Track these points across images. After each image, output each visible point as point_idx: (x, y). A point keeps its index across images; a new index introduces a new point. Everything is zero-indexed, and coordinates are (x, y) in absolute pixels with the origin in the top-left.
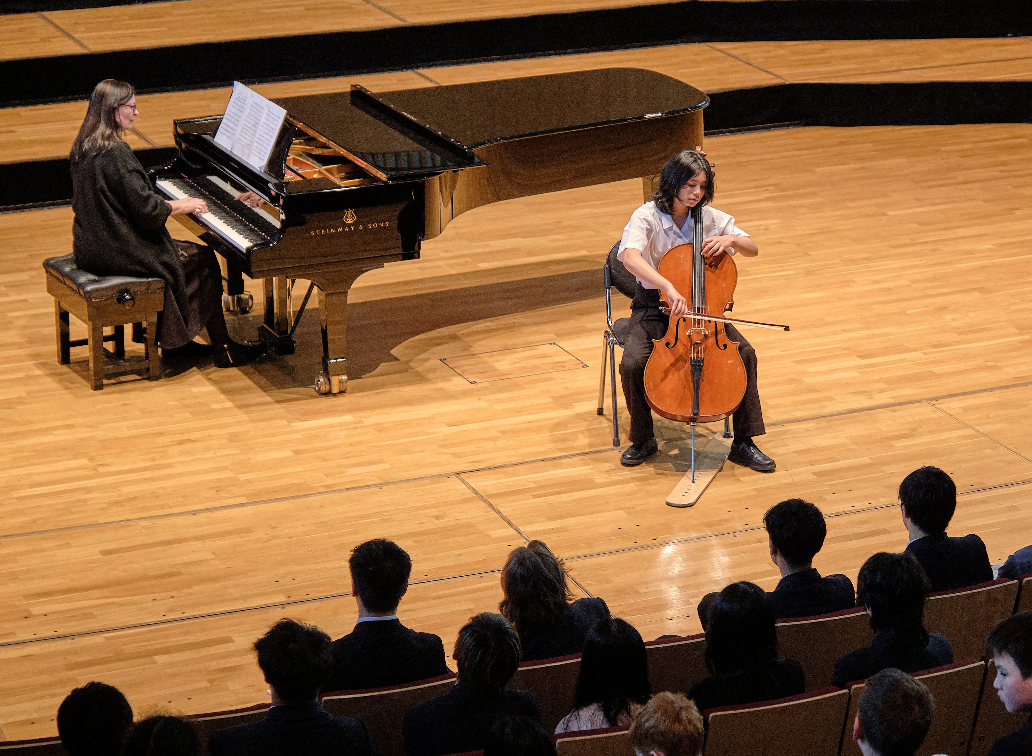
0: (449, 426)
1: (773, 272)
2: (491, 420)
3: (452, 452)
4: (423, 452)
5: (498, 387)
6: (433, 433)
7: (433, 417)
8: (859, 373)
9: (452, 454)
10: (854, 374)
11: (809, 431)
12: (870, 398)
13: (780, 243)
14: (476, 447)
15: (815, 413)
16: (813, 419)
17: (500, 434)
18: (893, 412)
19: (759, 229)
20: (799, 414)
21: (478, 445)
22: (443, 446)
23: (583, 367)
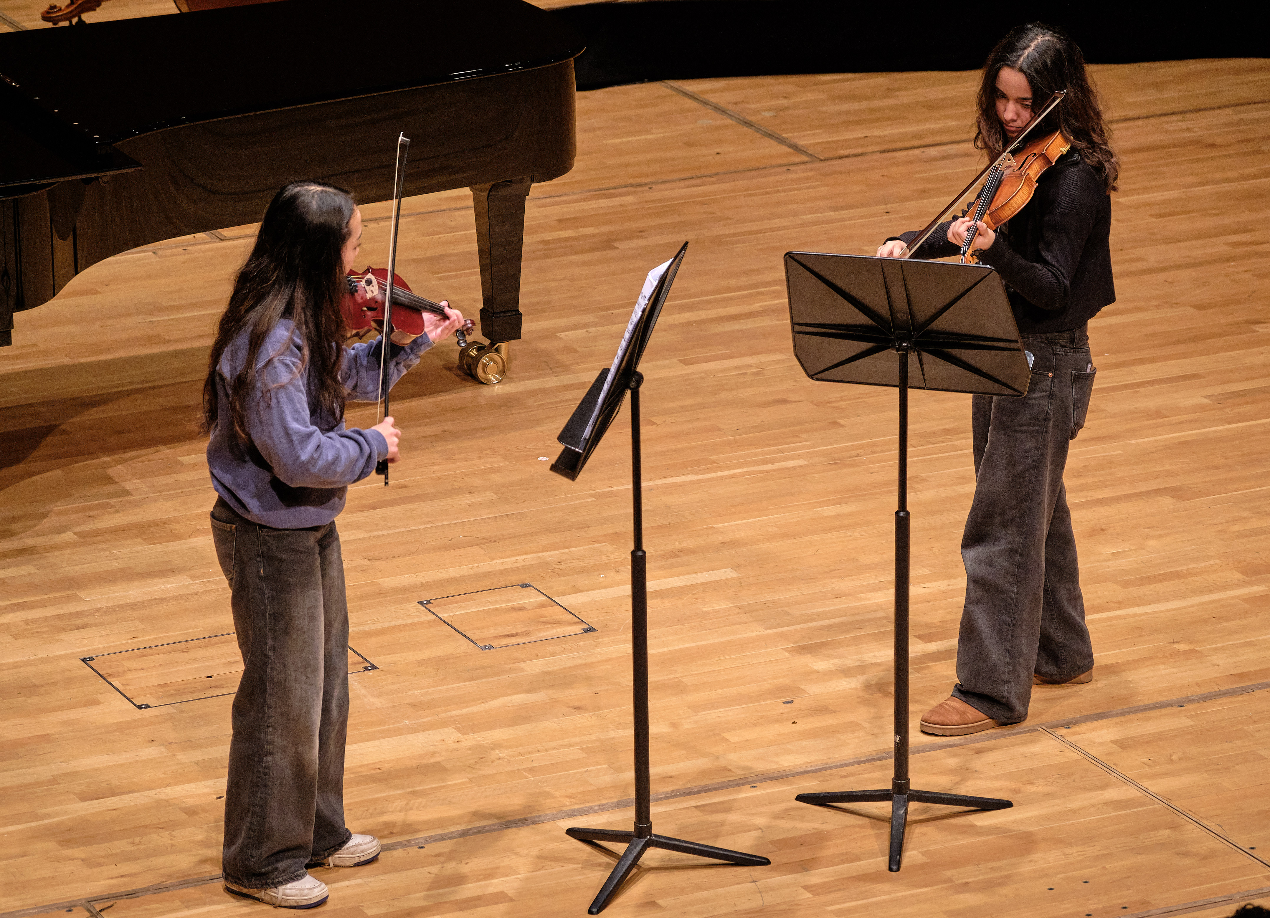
0: (83, 799)
1: (765, 462)
2: (169, 785)
3: (83, 856)
4: (25, 856)
5: (191, 714)
6: (49, 816)
7: (54, 781)
9: (83, 860)
13: (784, 401)
14: (133, 843)
17: (183, 816)
19: (745, 374)
21: (137, 840)
22: (67, 842)
23: (366, 669)
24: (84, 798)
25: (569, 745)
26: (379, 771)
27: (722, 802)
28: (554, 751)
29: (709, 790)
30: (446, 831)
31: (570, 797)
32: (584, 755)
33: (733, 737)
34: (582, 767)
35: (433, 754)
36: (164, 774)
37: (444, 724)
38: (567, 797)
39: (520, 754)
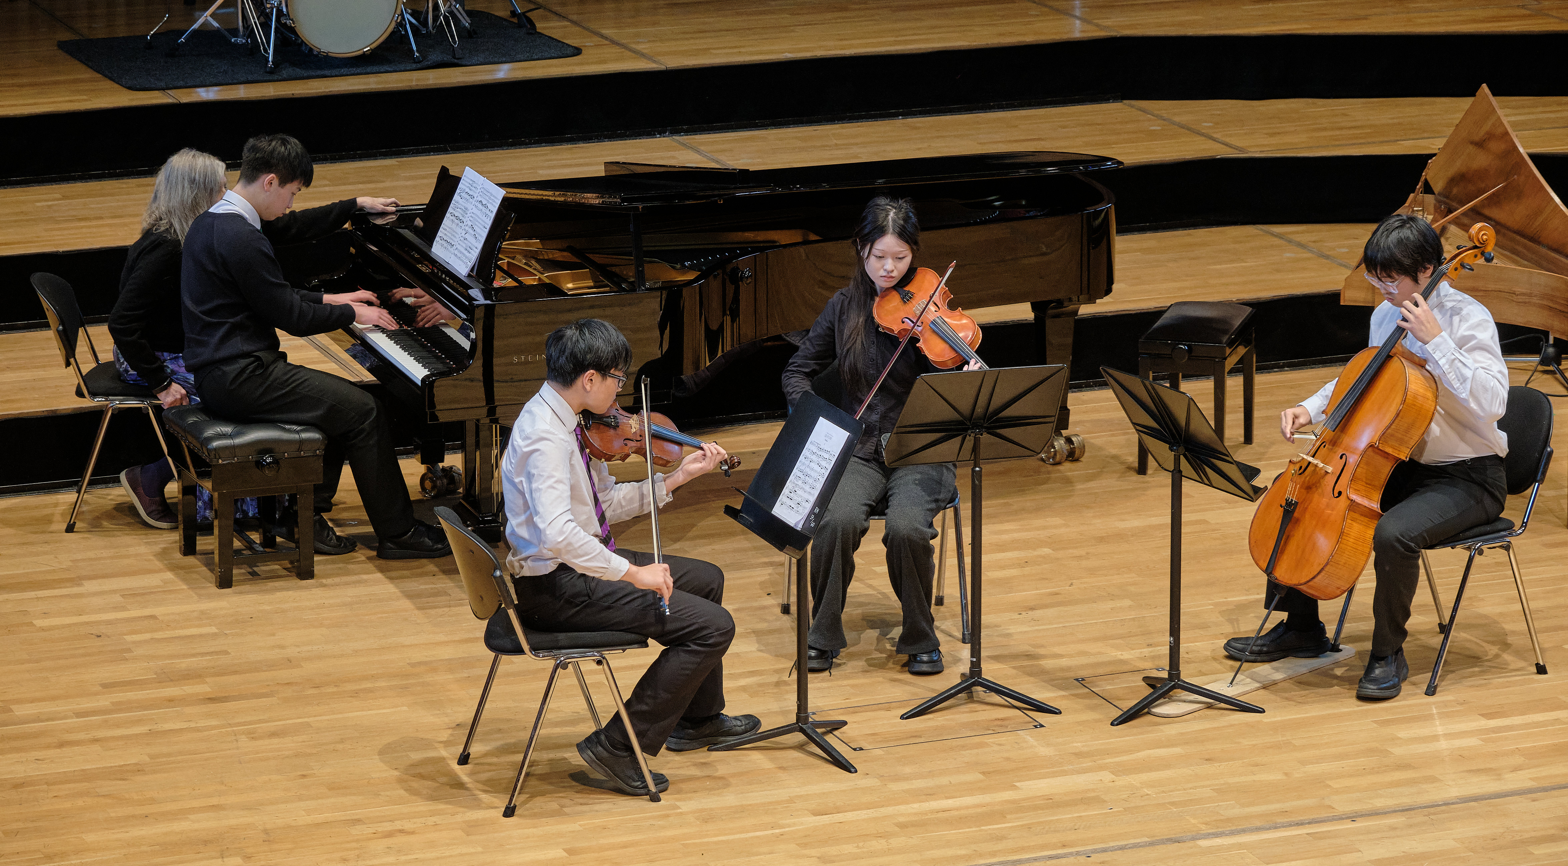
2: (883, 806)
3: (818, 855)
4: (772, 853)
5: (897, 756)
6: (789, 826)
7: (791, 800)
8: (1482, 740)
9: (818, 858)
10: (1473, 742)
11: (1396, 828)
12: (1499, 780)
14: (858, 847)
15: (1406, 801)
16: (1403, 811)
17: (897, 829)
18: (1534, 801)
20: (1379, 803)
21: (861, 844)
22: (805, 845)
23: (1036, 727)
24: (816, 813)
25: (1203, 787)
26: (1051, 801)
27: (1329, 831)
28: (1192, 791)
29: (1317, 822)
30: (1108, 846)
31: (1206, 824)
32: (1215, 794)
33: (1335, 784)
34: (1215, 803)
35: (1093, 790)
36: (879, 798)
37: (1101, 768)
38: (1203, 823)
39: (1163, 792)
